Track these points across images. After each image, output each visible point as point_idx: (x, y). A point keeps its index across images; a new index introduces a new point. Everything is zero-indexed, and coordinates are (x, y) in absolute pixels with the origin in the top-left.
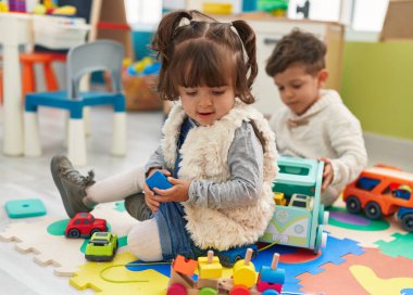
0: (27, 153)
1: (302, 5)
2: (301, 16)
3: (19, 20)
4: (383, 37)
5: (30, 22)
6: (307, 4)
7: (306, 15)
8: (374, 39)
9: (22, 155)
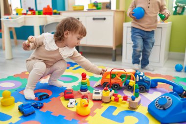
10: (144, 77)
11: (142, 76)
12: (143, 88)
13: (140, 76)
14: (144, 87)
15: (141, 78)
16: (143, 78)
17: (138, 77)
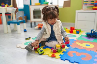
1: (51, 2)
4: (64, 7)
6: (52, 2)
7: (52, 4)
8: (62, 7)
9: (8, 33)
12: (95, 36)
16: (95, 32)
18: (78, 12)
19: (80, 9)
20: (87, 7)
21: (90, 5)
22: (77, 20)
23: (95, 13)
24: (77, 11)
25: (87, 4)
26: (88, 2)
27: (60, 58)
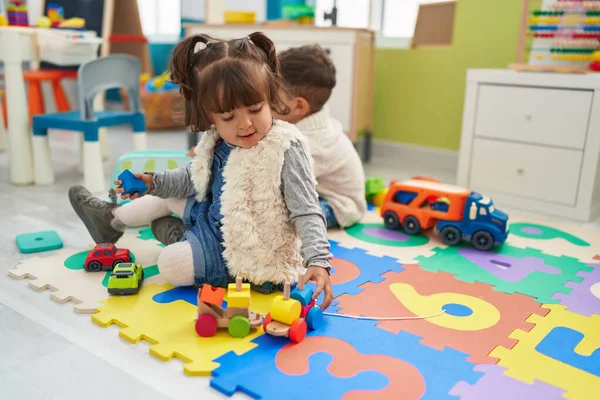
0: (38, 181)
2: (328, 23)
3: (22, 34)
5: (34, 37)
6: (335, 10)
7: (334, 22)
8: (406, 45)
9: (33, 184)
10: (491, 210)
11: (486, 207)
12: (487, 239)
13: (479, 206)
14: (488, 235)
15: (483, 212)
16: (488, 211)
17: (474, 207)
18: (480, 84)
19: (502, 65)
20: (552, 50)
21: (576, 36)
22: (474, 136)
23: (593, 90)
24: (474, 75)
25: (554, 28)
26: (562, 13)
27: (214, 374)
